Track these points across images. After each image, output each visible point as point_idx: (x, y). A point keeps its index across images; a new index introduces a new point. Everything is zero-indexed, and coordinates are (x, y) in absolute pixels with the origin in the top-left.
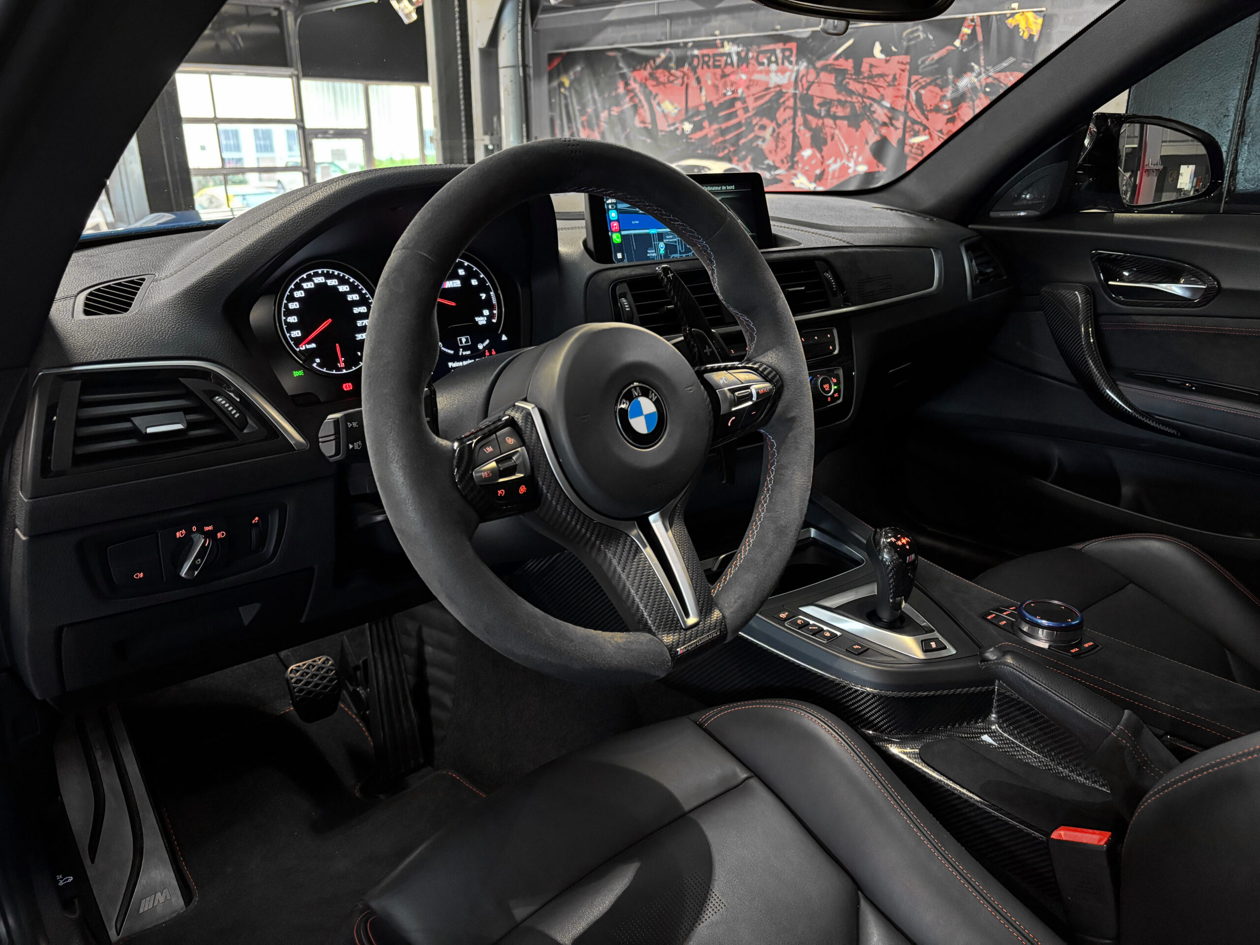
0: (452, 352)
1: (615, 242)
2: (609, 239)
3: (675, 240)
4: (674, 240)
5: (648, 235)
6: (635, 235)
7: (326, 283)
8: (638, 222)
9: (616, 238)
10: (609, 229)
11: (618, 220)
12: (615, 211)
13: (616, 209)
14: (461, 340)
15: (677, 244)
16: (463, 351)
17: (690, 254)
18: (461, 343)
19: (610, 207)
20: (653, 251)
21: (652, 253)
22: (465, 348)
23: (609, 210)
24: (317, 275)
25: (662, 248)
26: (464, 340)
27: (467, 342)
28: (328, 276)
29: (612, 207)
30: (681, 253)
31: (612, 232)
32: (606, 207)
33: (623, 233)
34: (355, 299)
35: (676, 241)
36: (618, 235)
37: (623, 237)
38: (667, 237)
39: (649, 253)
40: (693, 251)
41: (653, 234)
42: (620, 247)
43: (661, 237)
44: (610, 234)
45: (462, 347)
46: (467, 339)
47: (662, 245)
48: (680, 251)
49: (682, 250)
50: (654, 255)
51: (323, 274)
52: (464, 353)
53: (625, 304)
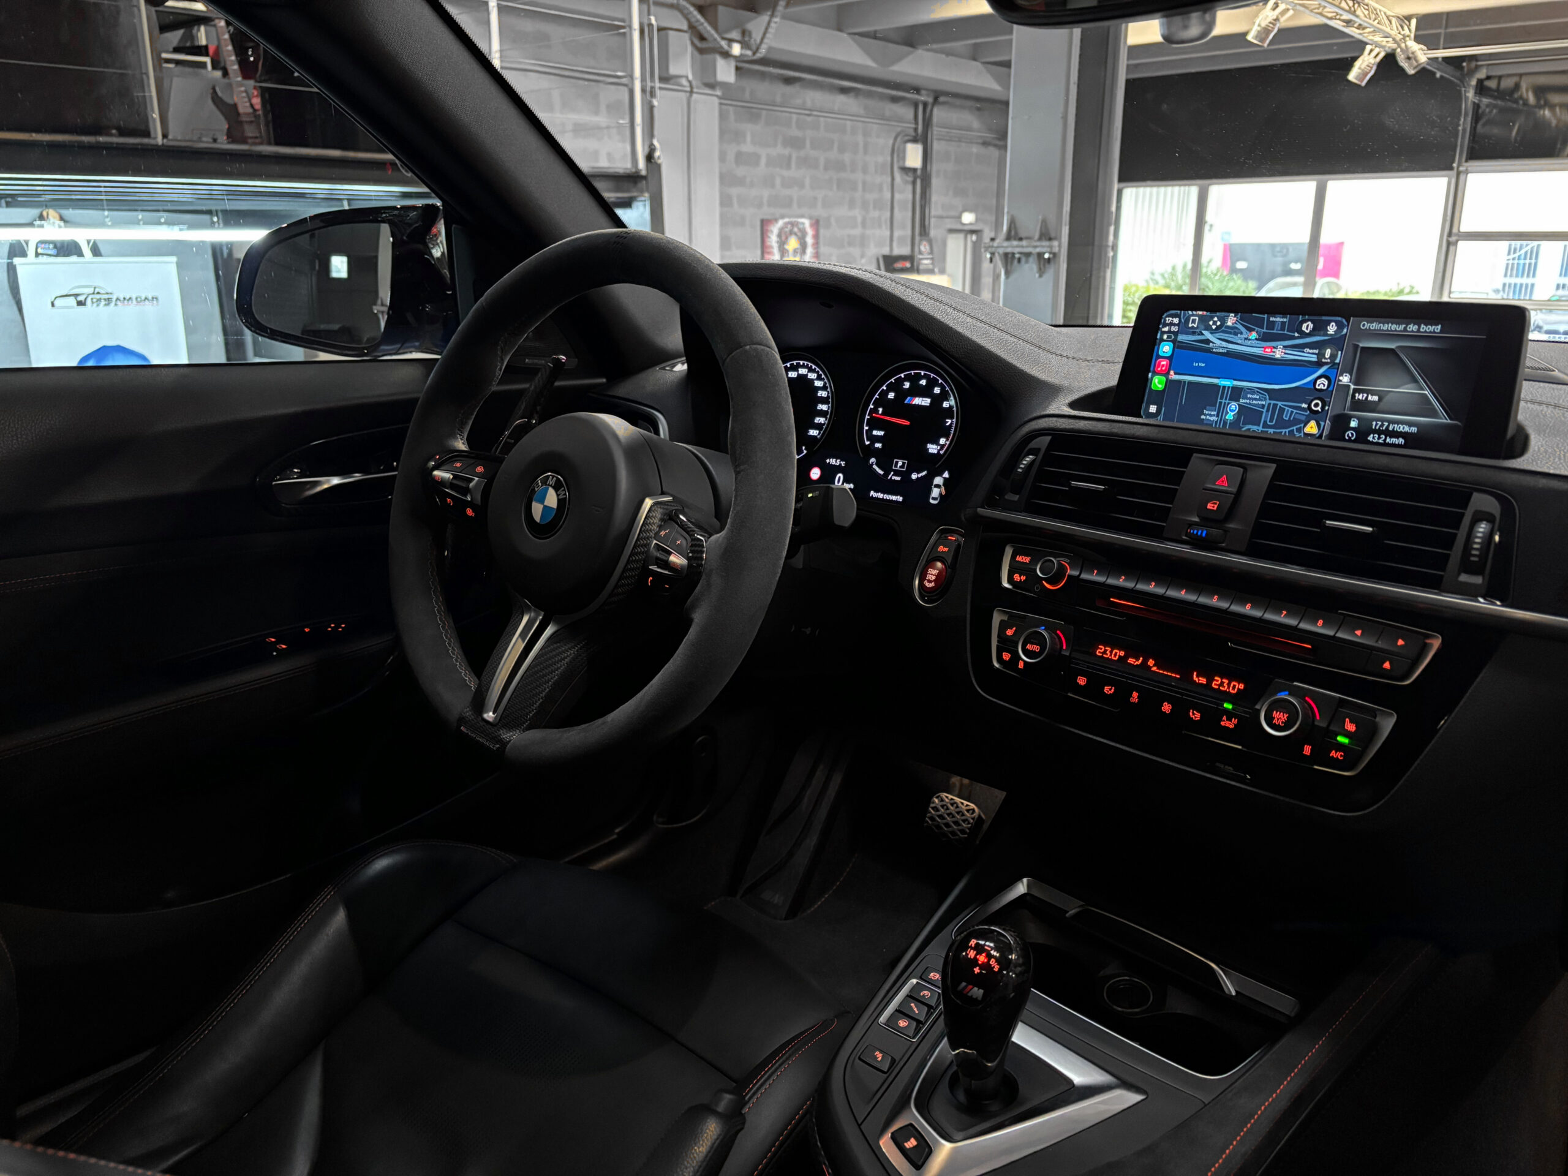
0: (882, 472)
1: (1153, 387)
2: (1146, 381)
3: (1264, 403)
4: (1260, 402)
5: (1217, 386)
6: (1190, 383)
7: (807, 375)
8: (1203, 365)
9: (1158, 383)
10: (1152, 369)
11: (1170, 358)
12: (1171, 344)
13: (1174, 342)
14: (897, 462)
15: (1265, 411)
16: (893, 475)
17: (1284, 431)
18: (896, 466)
19: (1165, 337)
20: (1212, 413)
21: (1211, 415)
22: (897, 473)
23: (1162, 340)
24: (803, 366)
25: (1232, 411)
26: (900, 463)
27: (901, 467)
28: (811, 370)
29: (1168, 337)
30: (1265, 425)
31: (1156, 373)
32: (1158, 337)
33: (1173, 376)
34: (823, 395)
35: (1263, 406)
36: (1163, 379)
37: (1169, 383)
38: (1249, 396)
39: (1205, 415)
40: (1295, 428)
41: (1224, 387)
42: (1158, 397)
43: (1236, 394)
44: (1150, 375)
45: (894, 471)
46: (904, 463)
47: (1234, 406)
48: (1265, 422)
49: (1271, 421)
50: (1215, 419)
51: (807, 367)
52: (894, 478)
53: (1025, 462)
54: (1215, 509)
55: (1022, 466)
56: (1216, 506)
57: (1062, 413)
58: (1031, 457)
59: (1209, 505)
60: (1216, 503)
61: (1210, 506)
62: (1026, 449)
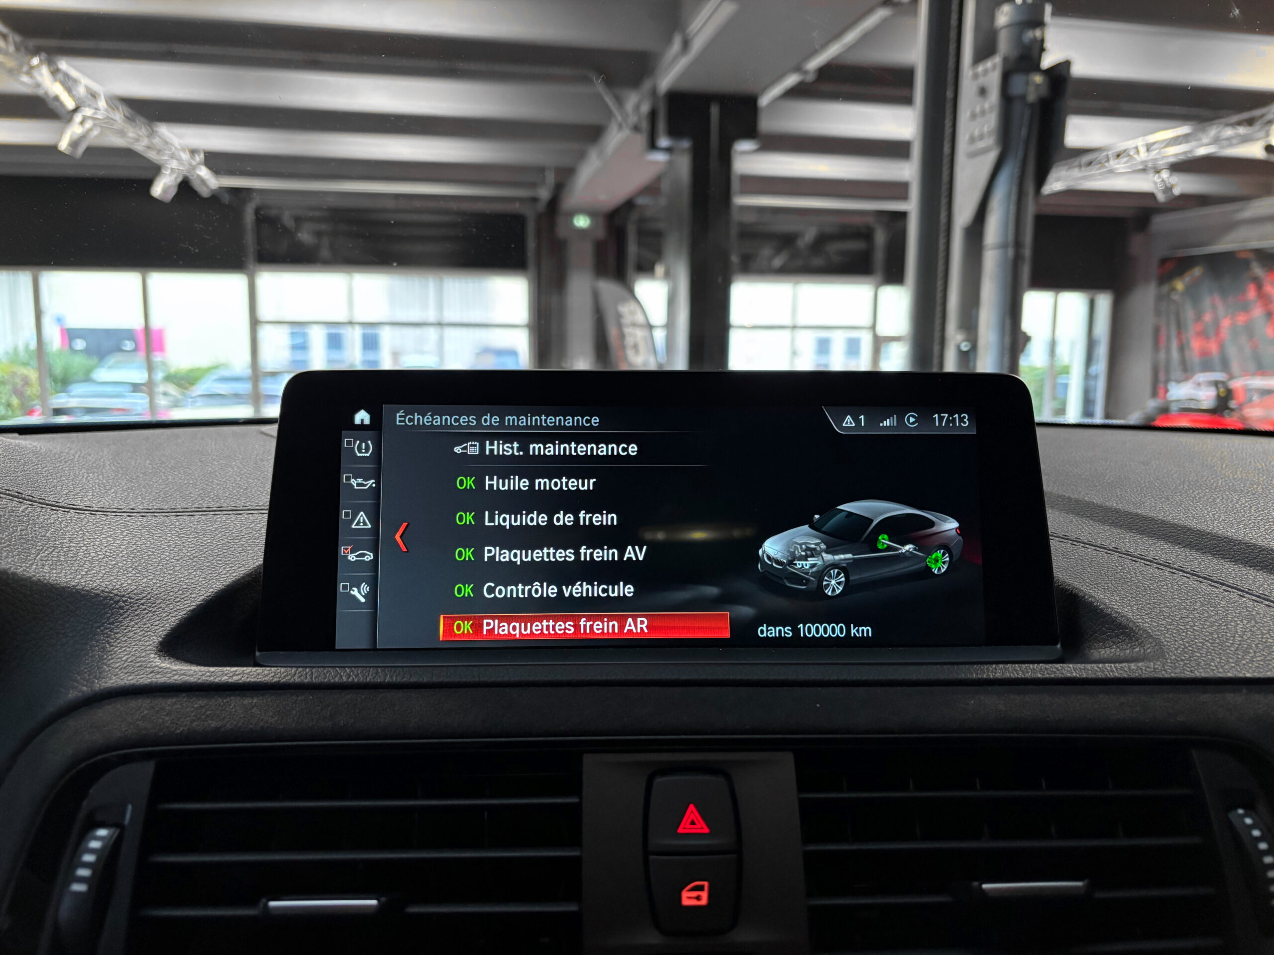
53: (89, 858)
54: (704, 901)
55: (83, 872)
56: (704, 895)
57: (161, 679)
58: (102, 832)
59: (685, 894)
60: (701, 888)
61: (688, 899)
62: (82, 815)
